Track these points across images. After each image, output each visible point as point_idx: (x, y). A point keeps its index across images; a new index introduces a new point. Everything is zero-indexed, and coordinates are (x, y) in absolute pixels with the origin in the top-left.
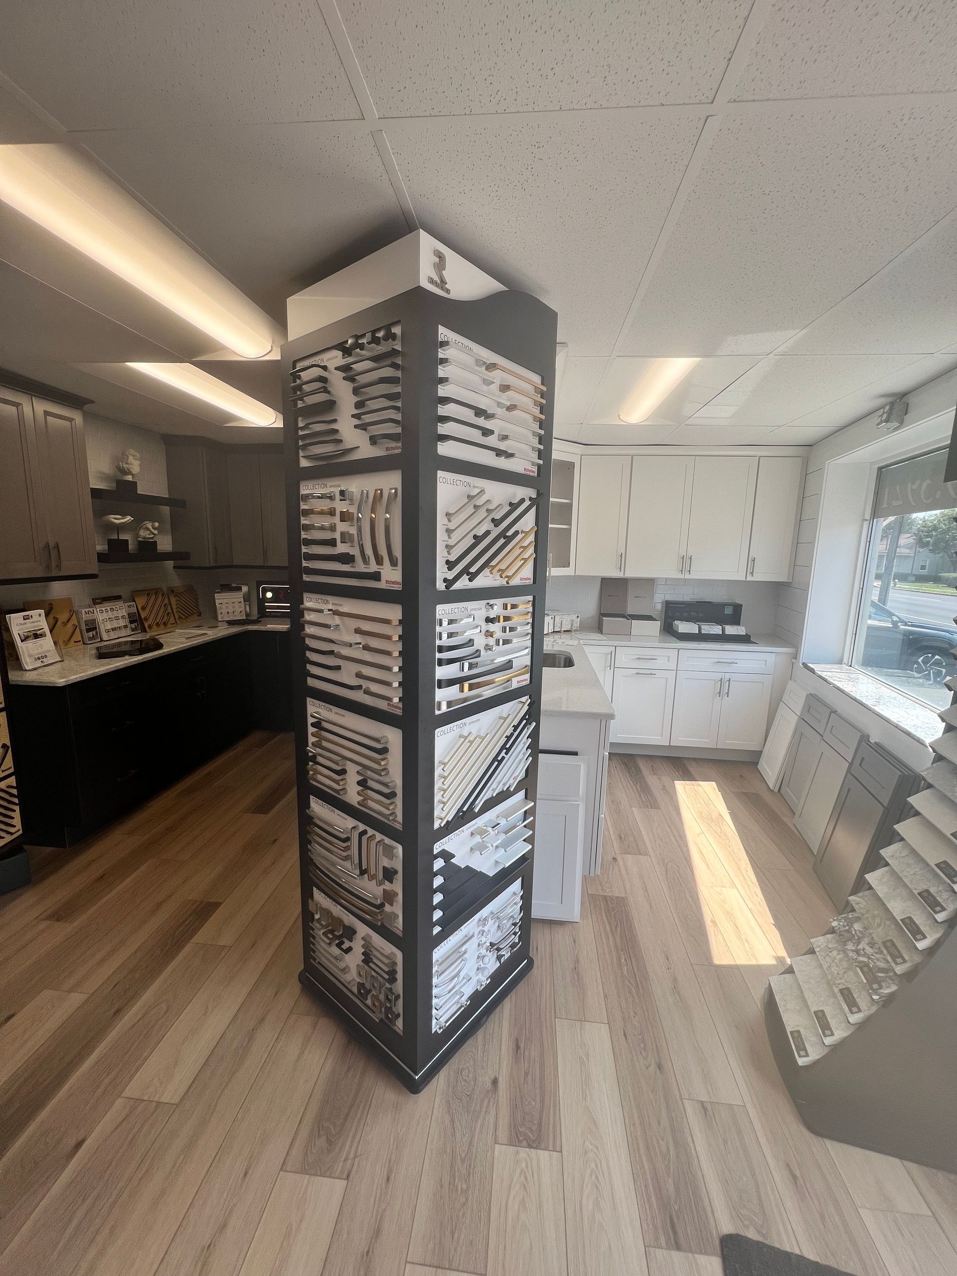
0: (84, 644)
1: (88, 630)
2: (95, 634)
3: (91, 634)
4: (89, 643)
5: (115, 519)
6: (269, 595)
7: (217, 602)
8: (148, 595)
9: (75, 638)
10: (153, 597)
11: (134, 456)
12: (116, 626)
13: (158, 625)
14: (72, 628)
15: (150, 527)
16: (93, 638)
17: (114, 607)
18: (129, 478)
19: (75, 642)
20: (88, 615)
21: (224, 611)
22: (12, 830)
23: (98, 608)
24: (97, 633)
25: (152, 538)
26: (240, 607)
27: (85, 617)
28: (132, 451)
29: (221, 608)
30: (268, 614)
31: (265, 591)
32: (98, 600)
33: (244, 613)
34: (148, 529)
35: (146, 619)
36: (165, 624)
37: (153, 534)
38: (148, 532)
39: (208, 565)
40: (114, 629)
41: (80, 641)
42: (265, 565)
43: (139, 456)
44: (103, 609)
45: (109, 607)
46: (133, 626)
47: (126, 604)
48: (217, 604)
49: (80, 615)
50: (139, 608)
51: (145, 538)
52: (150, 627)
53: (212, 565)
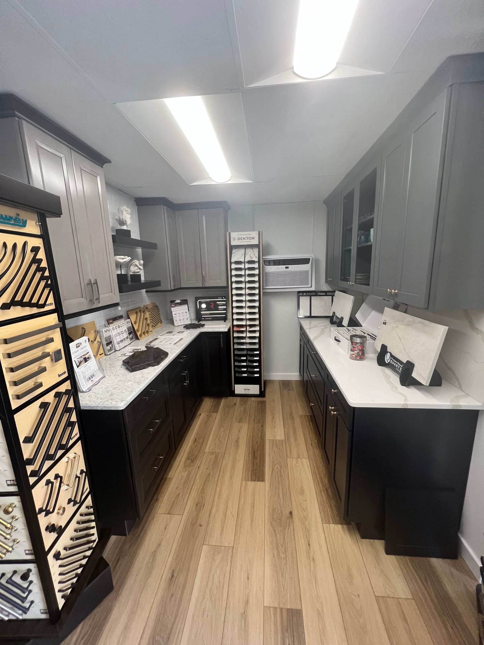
0: (105, 355)
1: (108, 344)
2: (111, 347)
3: (108, 348)
4: (108, 354)
5: (120, 258)
6: (204, 306)
7: (173, 313)
8: (137, 313)
9: (100, 353)
10: (139, 314)
11: (126, 211)
12: (122, 338)
13: (144, 333)
14: (97, 345)
15: (138, 264)
16: (111, 350)
17: (120, 325)
18: (125, 228)
19: (100, 355)
20: (106, 333)
21: (178, 319)
22: (93, 538)
23: (111, 326)
24: (112, 345)
25: (138, 272)
26: (187, 315)
27: (105, 335)
28: (125, 207)
29: (176, 317)
30: (203, 319)
31: (201, 303)
32: (111, 320)
33: (189, 319)
34: (136, 266)
35: (138, 331)
36: (147, 332)
37: (140, 269)
38: (137, 268)
39: (170, 289)
40: (122, 341)
41: (102, 354)
42: (204, 286)
43: (130, 211)
44: (114, 327)
45: (117, 325)
46: (131, 336)
47: (126, 321)
48: (173, 315)
49: (101, 334)
50: (133, 322)
51: (134, 272)
52: (141, 335)
53: (172, 289)
